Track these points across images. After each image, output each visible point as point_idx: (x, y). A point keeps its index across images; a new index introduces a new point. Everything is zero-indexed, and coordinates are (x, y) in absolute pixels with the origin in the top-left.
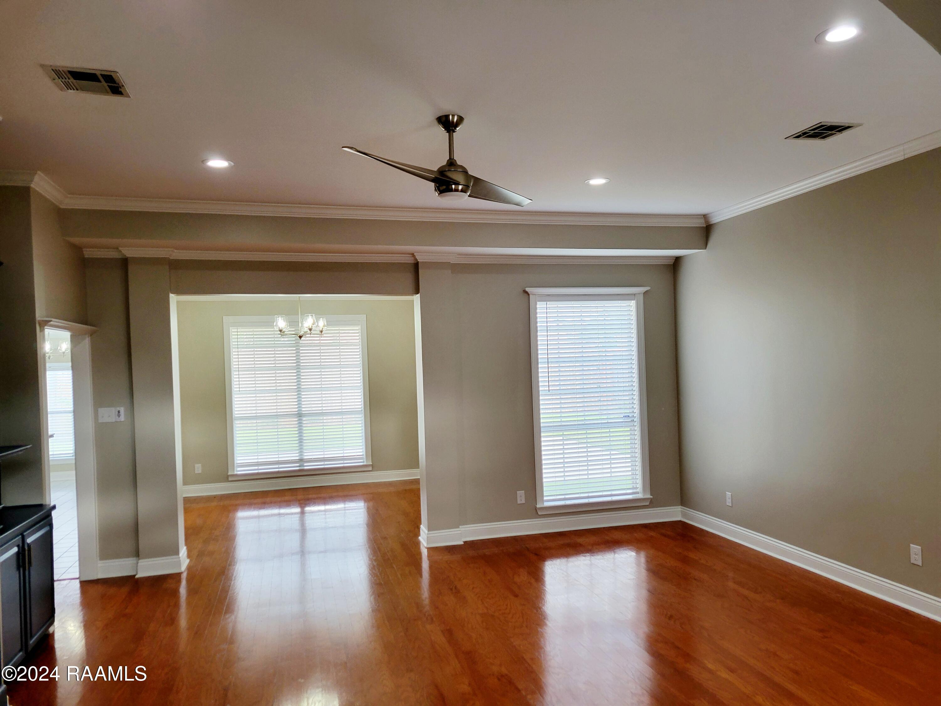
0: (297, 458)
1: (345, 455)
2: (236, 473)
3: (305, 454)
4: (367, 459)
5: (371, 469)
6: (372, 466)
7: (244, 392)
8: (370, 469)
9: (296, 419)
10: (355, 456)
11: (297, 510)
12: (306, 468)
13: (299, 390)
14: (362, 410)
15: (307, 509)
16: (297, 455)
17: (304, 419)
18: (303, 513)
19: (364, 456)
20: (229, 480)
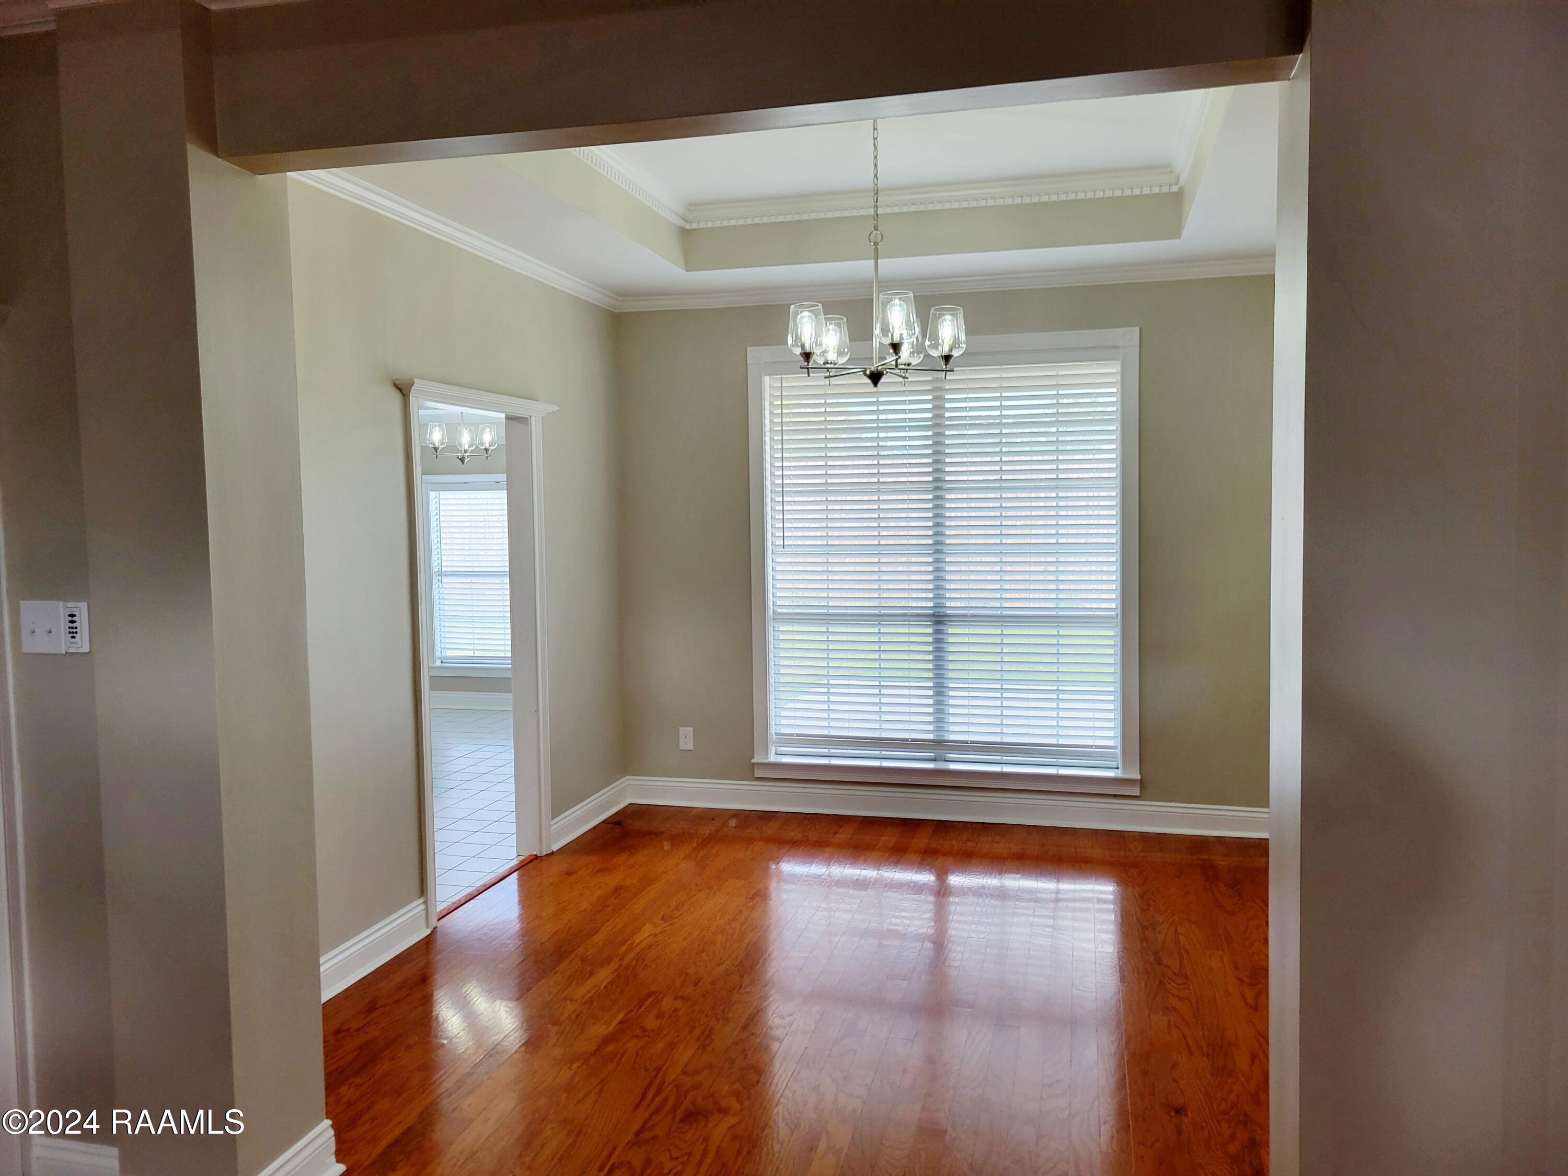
0: (931, 736)
1: (1061, 742)
2: (773, 758)
3: (952, 728)
4: (1124, 762)
5: (1138, 794)
6: (1142, 783)
7: (794, 549)
8: (1136, 791)
9: (930, 631)
10: (1091, 747)
11: (926, 877)
12: (953, 766)
13: (938, 548)
14: (1117, 615)
15: (955, 880)
16: (931, 728)
17: (950, 631)
18: (942, 892)
19: (1118, 752)
20: (756, 776)
